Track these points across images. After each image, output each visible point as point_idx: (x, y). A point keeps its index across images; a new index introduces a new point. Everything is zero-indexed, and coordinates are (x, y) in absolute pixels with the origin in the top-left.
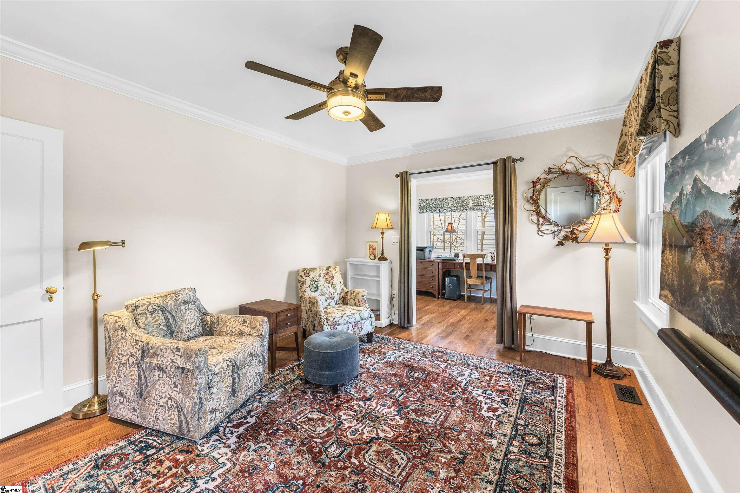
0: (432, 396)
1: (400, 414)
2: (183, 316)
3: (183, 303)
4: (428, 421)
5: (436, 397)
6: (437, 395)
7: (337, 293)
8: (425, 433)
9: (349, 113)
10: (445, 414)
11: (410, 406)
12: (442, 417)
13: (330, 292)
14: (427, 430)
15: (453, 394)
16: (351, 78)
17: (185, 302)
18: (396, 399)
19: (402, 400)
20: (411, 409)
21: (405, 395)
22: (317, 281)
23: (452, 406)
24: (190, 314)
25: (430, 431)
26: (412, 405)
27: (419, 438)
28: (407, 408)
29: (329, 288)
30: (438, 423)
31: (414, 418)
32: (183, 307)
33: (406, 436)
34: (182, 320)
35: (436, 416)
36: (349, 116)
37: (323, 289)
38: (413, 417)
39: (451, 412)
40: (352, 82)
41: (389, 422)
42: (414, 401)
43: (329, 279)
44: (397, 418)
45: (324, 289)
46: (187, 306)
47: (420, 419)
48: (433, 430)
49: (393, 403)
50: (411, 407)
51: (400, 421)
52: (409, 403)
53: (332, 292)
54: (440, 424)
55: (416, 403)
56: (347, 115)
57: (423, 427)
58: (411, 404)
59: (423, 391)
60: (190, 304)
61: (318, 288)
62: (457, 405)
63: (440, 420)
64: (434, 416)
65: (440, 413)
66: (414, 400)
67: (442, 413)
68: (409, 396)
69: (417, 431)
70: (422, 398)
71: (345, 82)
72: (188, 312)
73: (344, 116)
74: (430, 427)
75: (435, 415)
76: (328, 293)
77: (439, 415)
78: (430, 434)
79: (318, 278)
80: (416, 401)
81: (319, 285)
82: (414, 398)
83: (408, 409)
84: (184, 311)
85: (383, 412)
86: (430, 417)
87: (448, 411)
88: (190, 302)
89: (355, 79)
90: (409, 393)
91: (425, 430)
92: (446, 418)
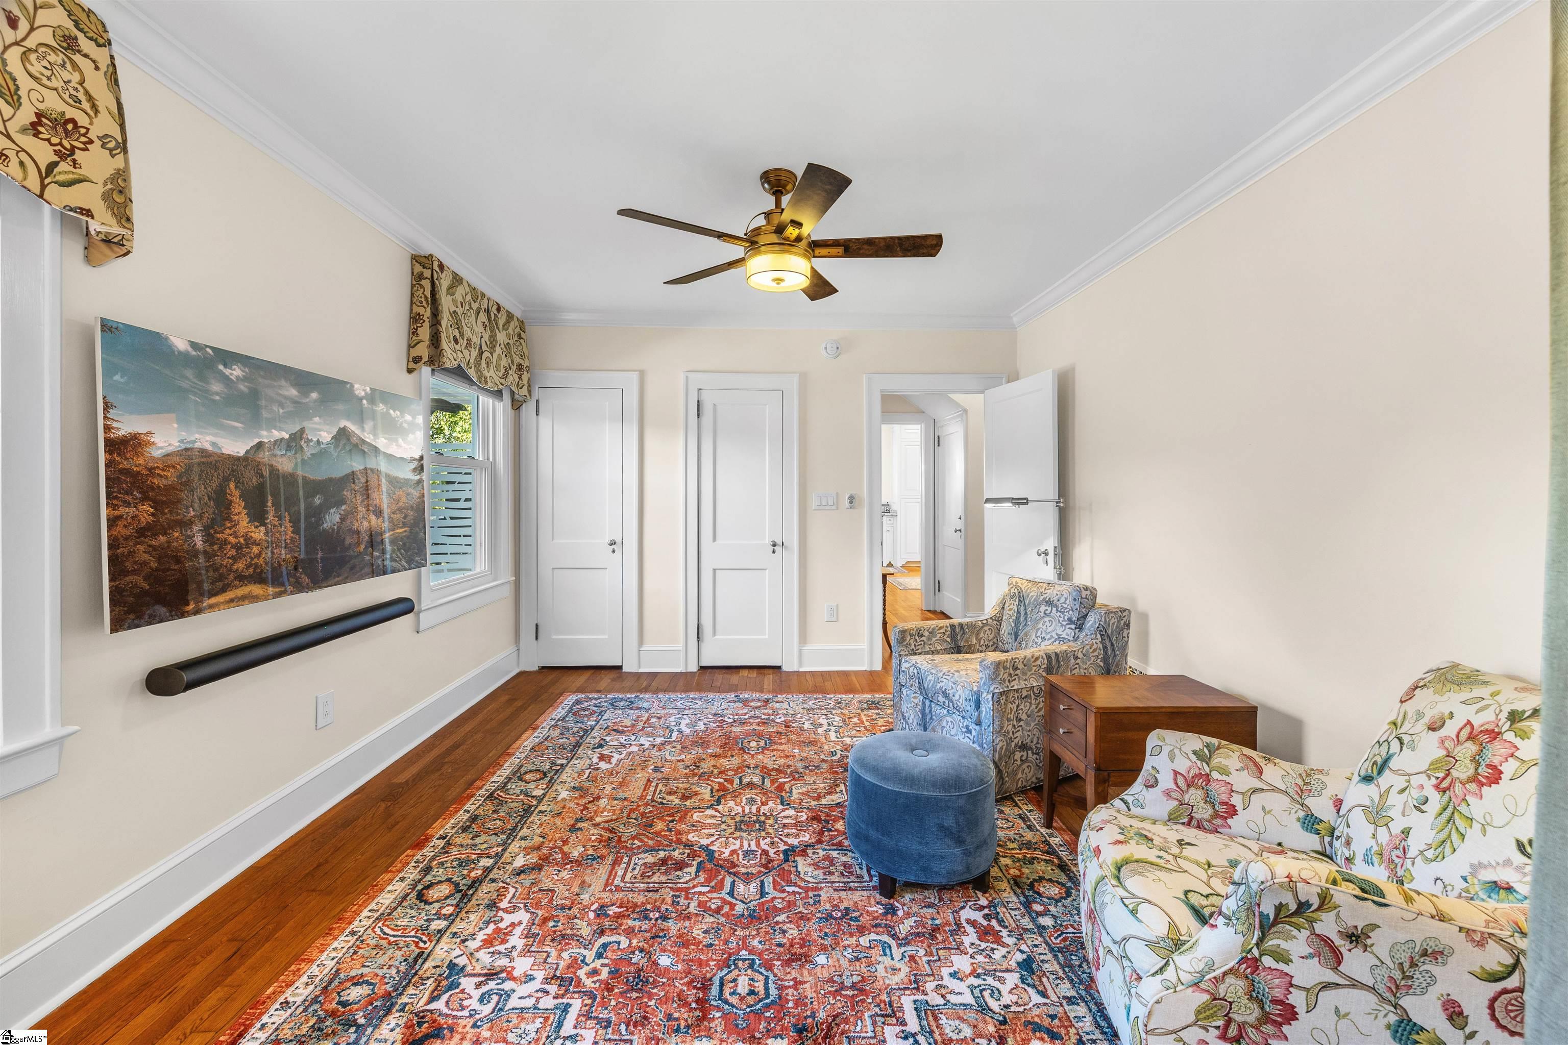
0: (661, 917)
1: (706, 848)
2: (1037, 622)
3: (1047, 602)
4: (646, 855)
5: (646, 918)
6: (646, 925)
7: (1437, 869)
8: (644, 835)
10: (616, 882)
11: (698, 871)
12: (620, 873)
13: (1406, 832)
14: (641, 840)
15: (605, 946)
17: (1049, 603)
18: (735, 874)
19: (723, 879)
20: (688, 865)
21: (724, 894)
22: (1406, 739)
23: (602, 907)
24: (1048, 624)
25: (636, 842)
26: (693, 875)
27: (651, 826)
28: (700, 864)
29: (1420, 806)
30: (626, 859)
31: (674, 850)
32: (1043, 608)
33: (672, 821)
34: (1034, 627)
35: (634, 869)
37: (1394, 790)
38: (677, 852)
39: (604, 890)
41: (713, 831)
42: (694, 887)
43: (1463, 771)
44: (705, 842)
45: (1395, 799)
46: (1049, 609)
47: (662, 854)
48: (633, 844)
49: (734, 865)
50: (693, 870)
51: (696, 839)
52: (702, 879)
53: (1415, 844)
54: (623, 857)
55: (687, 883)
57: (651, 843)
58: (697, 876)
59: (687, 924)
60: (1054, 609)
61: (1380, 772)
62: (592, 915)
63: (623, 866)
64: (638, 868)
65: (627, 879)
66: (697, 890)
67: (622, 880)
68: (715, 895)
69: (658, 834)
70: (682, 901)
72: (1047, 619)
73: (774, 284)
74: (639, 847)
75: (636, 872)
76: (1396, 828)
77: (629, 875)
78: (633, 838)
79: (1421, 726)
80: (689, 888)
81: (1392, 764)
82: (700, 893)
83: (695, 863)
84: (1042, 614)
85: (738, 842)
86: (644, 864)
87: (611, 890)
88: (1056, 606)
90: (719, 903)
91: (646, 840)
92: (612, 873)
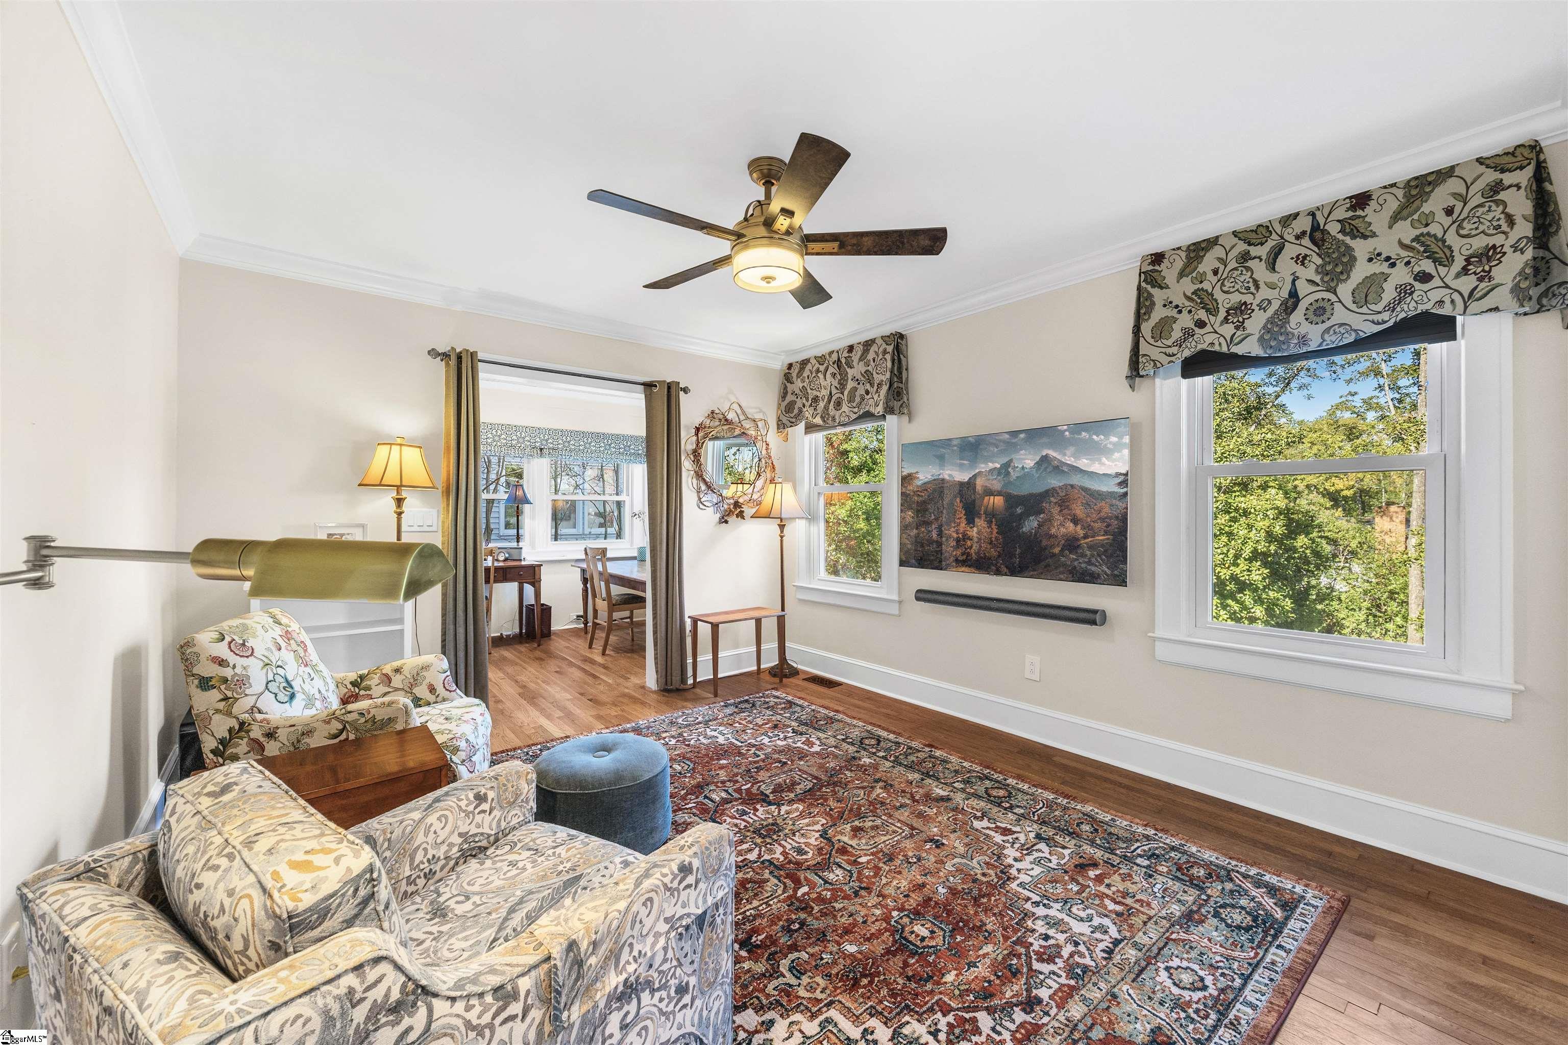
9: (773, 278)
16: (782, 218)
36: (773, 284)
40: (782, 223)
56: (768, 282)
71: (769, 223)
73: (764, 284)
89: (788, 220)
